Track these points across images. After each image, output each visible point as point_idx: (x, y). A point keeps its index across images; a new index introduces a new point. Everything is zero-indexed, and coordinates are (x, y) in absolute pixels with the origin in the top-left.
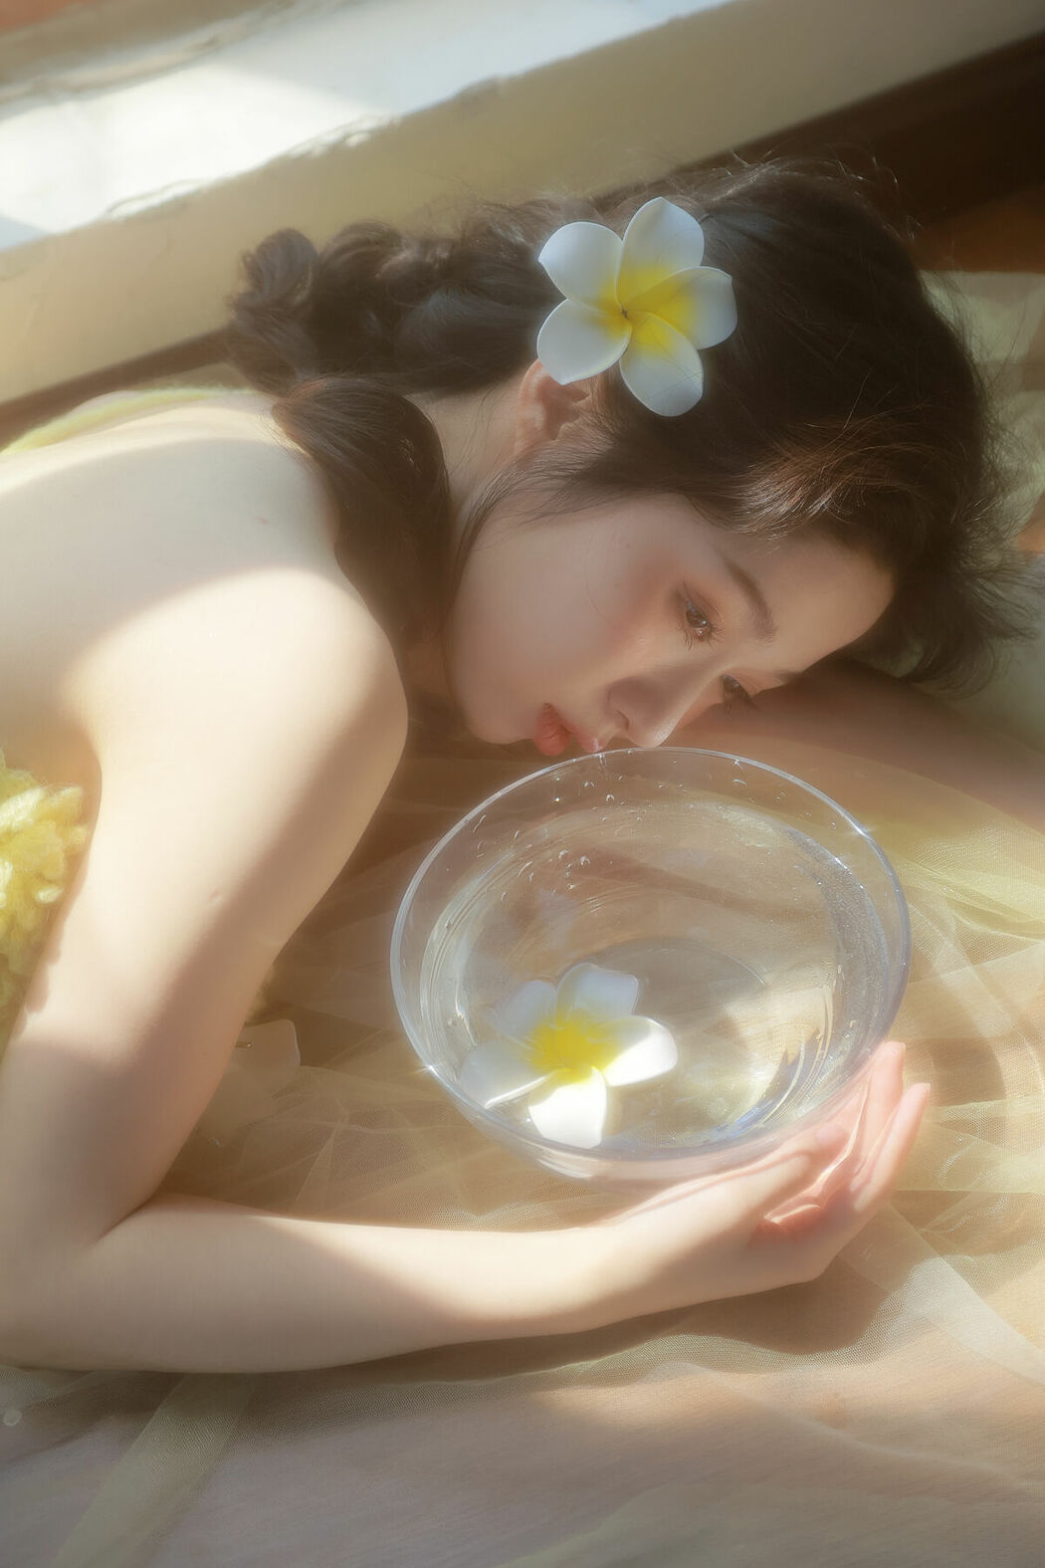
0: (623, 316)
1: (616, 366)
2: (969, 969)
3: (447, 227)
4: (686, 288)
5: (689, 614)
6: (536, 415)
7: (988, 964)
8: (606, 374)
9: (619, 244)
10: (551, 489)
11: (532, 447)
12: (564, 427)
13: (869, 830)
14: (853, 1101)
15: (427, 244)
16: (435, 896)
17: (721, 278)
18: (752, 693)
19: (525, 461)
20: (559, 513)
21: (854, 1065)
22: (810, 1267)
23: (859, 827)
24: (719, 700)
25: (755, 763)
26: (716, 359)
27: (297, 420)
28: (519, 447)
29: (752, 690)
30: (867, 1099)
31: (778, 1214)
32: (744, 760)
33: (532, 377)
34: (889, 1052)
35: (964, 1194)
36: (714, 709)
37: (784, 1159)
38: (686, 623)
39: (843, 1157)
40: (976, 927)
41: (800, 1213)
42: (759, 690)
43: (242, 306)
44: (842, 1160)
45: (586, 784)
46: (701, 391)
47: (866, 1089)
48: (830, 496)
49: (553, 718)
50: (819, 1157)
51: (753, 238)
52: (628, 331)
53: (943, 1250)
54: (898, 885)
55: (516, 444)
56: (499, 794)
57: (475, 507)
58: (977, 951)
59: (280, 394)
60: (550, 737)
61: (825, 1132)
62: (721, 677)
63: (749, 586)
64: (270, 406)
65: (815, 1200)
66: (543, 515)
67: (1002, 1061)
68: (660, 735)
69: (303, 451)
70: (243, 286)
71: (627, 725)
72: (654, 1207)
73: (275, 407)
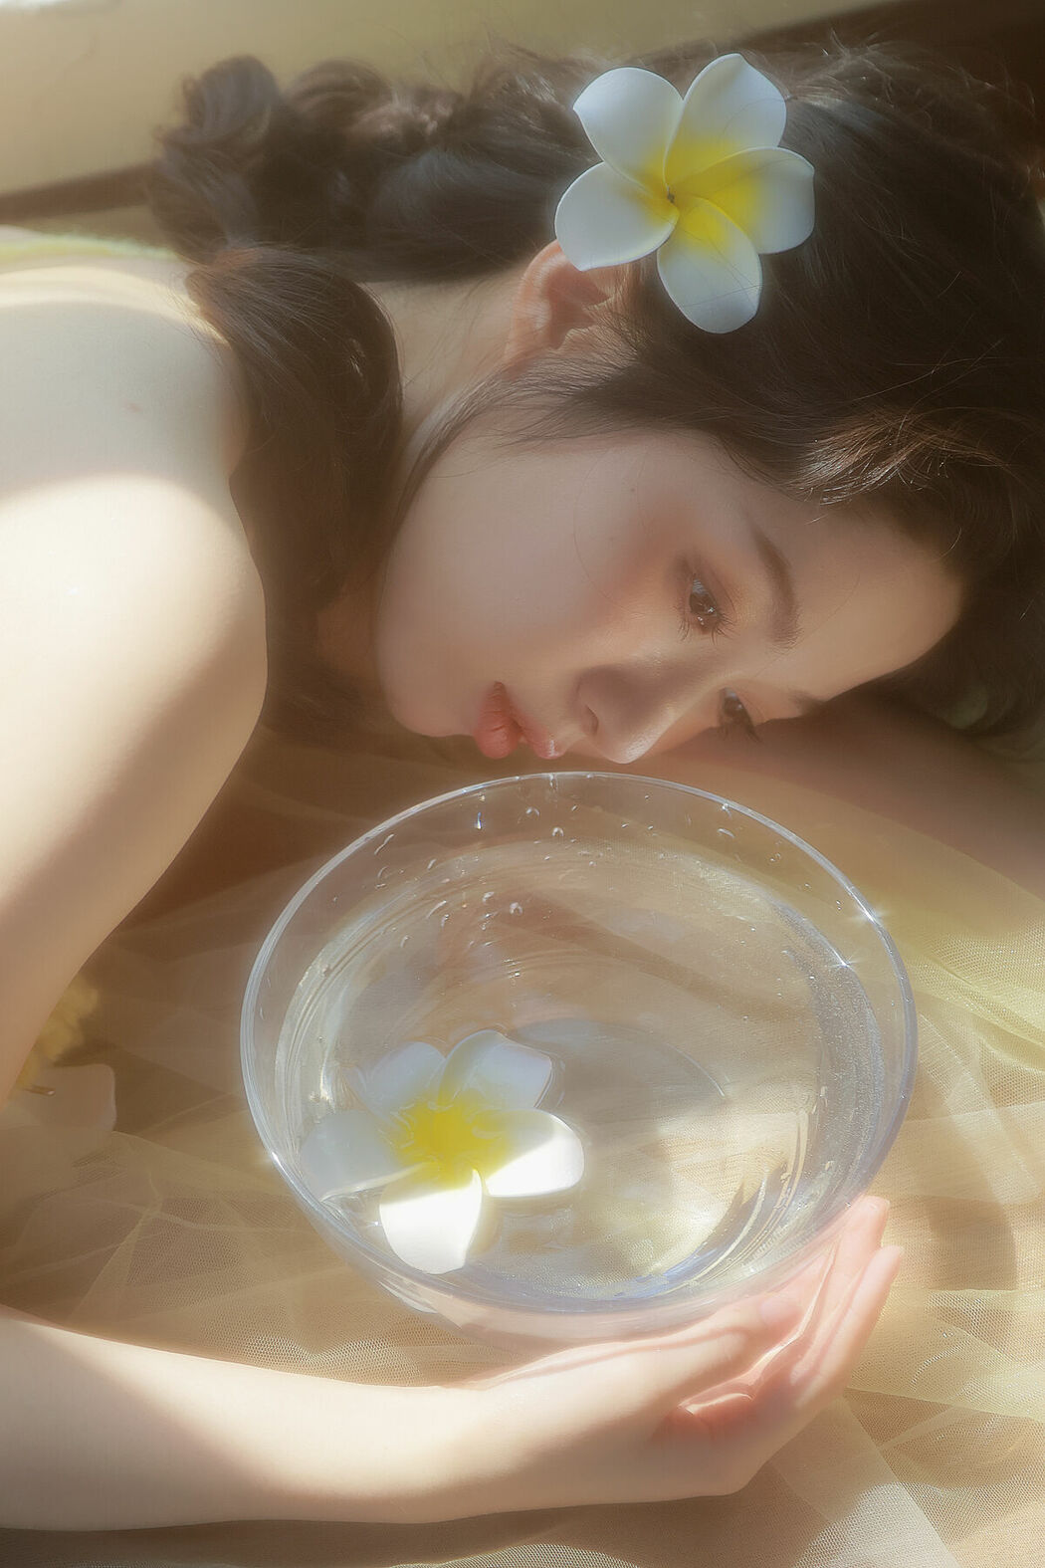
0: (669, 201)
1: (652, 258)
2: (990, 1112)
3: (453, 77)
4: (756, 172)
5: (693, 597)
6: (540, 313)
7: (1016, 1109)
8: (636, 265)
9: (678, 104)
10: (544, 407)
11: (526, 354)
12: (572, 333)
13: (881, 914)
14: (815, 1267)
15: (424, 96)
16: (312, 931)
17: (801, 168)
18: (756, 720)
19: (516, 370)
20: (552, 438)
21: (824, 1216)
22: (731, 1476)
23: (869, 911)
24: (715, 724)
25: (749, 812)
26: (781, 268)
27: (216, 295)
28: (510, 352)
29: (759, 715)
30: (832, 1267)
31: (696, 1402)
32: (735, 806)
33: (543, 264)
34: (867, 1208)
35: (944, 1407)
36: (707, 733)
37: (714, 1335)
38: (688, 608)
39: (792, 1338)
40: (1006, 1059)
41: (723, 1403)
42: (766, 720)
43: (176, 144)
44: (791, 1341)
45: (529, 811)
46: (756, 308)
47: (833, 1253)
48: (903, 458)
49: (502, 703)
50: (758, 1337)
51: (846, 129)
52: (674, 216)
53: (905, 1476)
54: (909, 992)
55: (508, 347)
56: (415, 809)
57: (442, 420)
58: (1003, 1090)
59: (202, 260)
60: (497, 729)
61: (772, 1305)
62: (723, 692)
63: (777, 565)
64: (186, 275)
65: (749, 1389)
66: (528, 439)
67: (1018, 1235)
68: (636, 749)
69: (218, 336)
70: (176, 120)
71: (595, 728)
72: (537, 1374)
73: (191, 276)
